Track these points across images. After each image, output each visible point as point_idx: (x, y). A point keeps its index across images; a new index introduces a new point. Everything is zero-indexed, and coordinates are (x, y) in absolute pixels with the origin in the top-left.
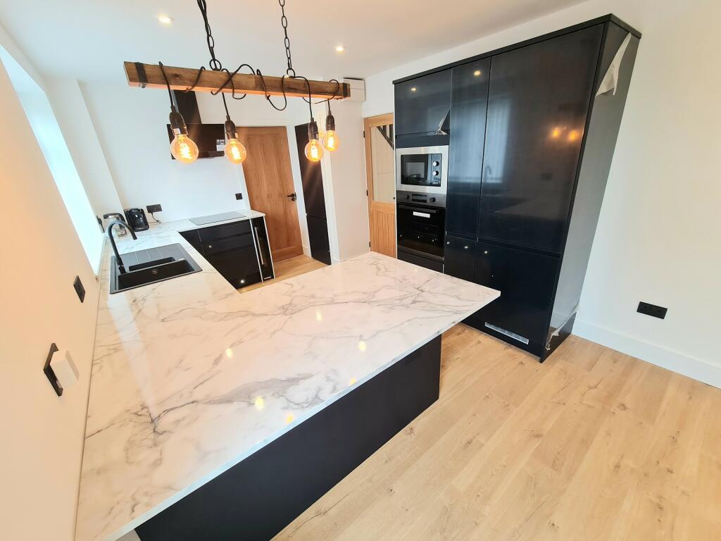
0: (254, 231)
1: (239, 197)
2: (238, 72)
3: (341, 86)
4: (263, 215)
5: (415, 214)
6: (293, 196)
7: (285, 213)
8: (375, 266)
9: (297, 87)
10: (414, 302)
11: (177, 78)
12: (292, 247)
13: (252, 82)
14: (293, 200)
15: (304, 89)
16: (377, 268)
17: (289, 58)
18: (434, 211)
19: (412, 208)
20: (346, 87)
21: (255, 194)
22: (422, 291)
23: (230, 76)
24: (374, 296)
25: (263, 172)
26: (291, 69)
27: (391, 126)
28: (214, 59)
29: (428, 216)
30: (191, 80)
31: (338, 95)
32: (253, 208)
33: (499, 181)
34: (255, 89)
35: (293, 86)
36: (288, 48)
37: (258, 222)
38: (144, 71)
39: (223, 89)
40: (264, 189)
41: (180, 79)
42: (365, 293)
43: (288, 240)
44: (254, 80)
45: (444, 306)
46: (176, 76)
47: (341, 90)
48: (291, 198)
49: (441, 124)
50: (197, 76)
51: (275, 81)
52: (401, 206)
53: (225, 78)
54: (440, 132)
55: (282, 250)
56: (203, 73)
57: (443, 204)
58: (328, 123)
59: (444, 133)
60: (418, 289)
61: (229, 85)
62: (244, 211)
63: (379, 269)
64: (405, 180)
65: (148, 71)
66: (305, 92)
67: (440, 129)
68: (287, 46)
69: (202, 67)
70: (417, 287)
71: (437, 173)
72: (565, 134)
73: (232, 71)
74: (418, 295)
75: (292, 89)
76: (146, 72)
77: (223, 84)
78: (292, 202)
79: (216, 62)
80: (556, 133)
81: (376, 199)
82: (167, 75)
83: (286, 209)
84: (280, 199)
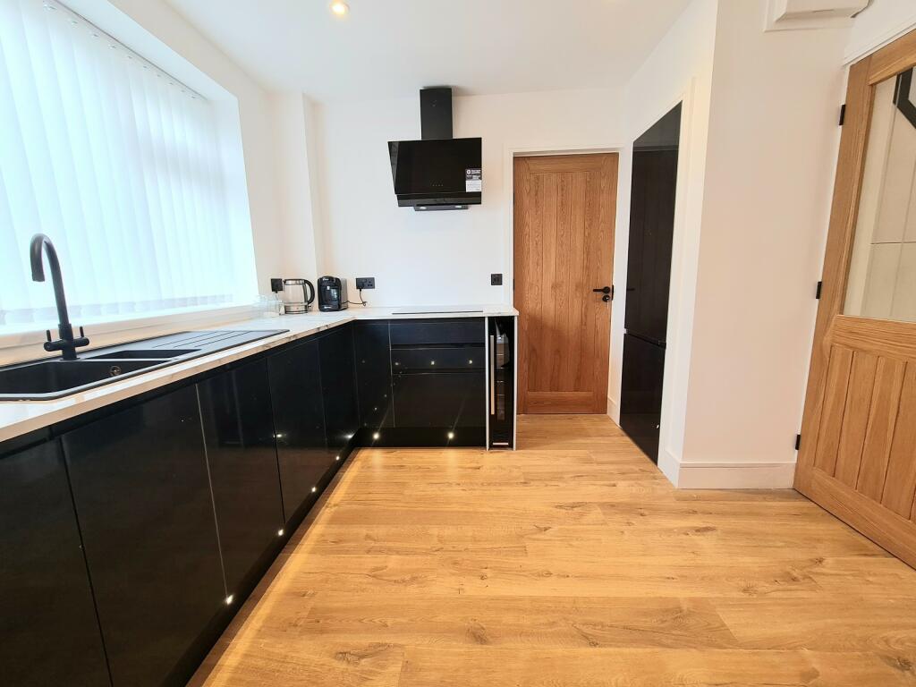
0: (488, 342)
1: (497, 280)
4: (515, 313)
6: (607, 293)
12: (584, 394)
14: (605, 299)
21: (529, 279)
25: (553, 240)
40: (550, 271)
43: (578, 378)
48: (601, 295)
62: (500, 303)
78: (602, 302)
83: (586, 316)
84: (578, 295)
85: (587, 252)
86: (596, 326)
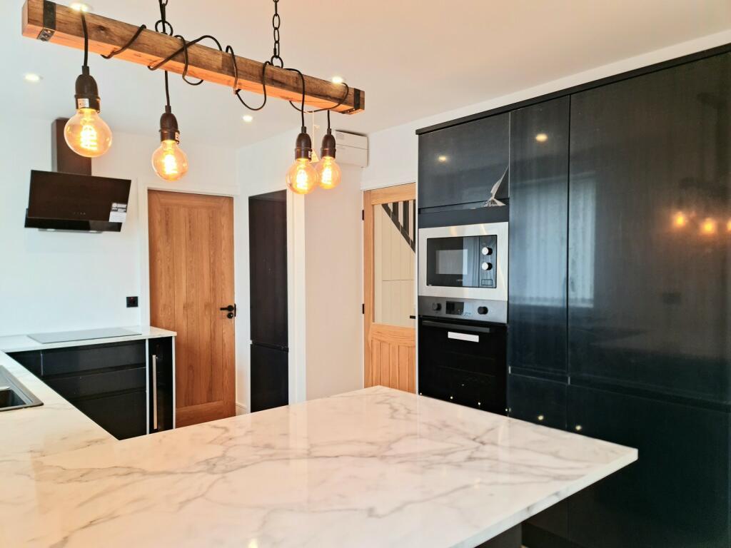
0: (151, 362)
1: (132, 302)
2: (198, 43)
3: (351, 92)
4: (173, 334)
5: (451, 335)
6: (231, 311)
7: (213, 338)
8: (388, 406)
9: (284, 80)
10: (470, 459)
11: (102, 32)
12: (215, 404)
13: (218, 61)
14: (230, 316)
15: (295, 85)
16: (391, 408)
17: (277, 42)
18: (487, 330)
19: (446, 325)
20: (359, 95)
21: (162, 301)
22: (482, 443)
23: (186, 45)
24: (390, 448)
25: (183, 265)
26: (278, 57)
27: (406, 204)
28: (163, 20)
29: (475, 339)
30: (122, 39)
31: (346, 104)
32: (154, 323)
33: (590, 305)
34: (220, 70)
35: (279, 79)
36: (276, 29)
37: (161, 346)
38: (55, 13)
39: (171, 62)
40: (181, 293)
41: (107, 34)
42: (372, 443)
43: (210, 390)
44: (221, 58)
45: (530, 466)
46: (102, 28)
47: (351, 98)
48: (226, 312)
49: (494, 190)
50: (133, 35)
51: (252, 66)
52: (426, 322)
53: (178, 47)
54: (493, 202)
55: (194, 407)
56: (143, 33)
57: (502, 318)
58: (325, 144)
59: (500, 204)
60: (474, 440)
61: (180, 57)
62: (138, 326)
63: (396, 410)
64: (435, 278)
65: (59, 15)
66: (296, 90)
67: (493, 198)
68: (276, 26)
69: (144, 27)
70: (473, 437)
71: (490, 266)
72: (694, 224)
73: (189, 39)
74: (477, 449)
75: (277, 81)
76: (57, 16)
77: (170, 54)
78: (228, 320)
79: (166, 24)
80: (680, 220)
81: (379, 320)
82: (88, 25)
83: (214, 332)
84: (207, 313)
85: (213, 275)
86: (223, 340)
